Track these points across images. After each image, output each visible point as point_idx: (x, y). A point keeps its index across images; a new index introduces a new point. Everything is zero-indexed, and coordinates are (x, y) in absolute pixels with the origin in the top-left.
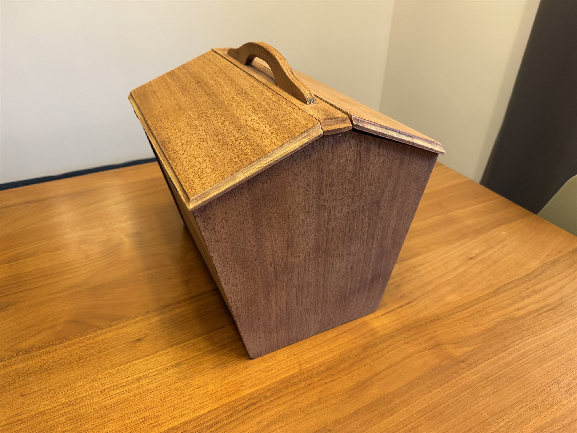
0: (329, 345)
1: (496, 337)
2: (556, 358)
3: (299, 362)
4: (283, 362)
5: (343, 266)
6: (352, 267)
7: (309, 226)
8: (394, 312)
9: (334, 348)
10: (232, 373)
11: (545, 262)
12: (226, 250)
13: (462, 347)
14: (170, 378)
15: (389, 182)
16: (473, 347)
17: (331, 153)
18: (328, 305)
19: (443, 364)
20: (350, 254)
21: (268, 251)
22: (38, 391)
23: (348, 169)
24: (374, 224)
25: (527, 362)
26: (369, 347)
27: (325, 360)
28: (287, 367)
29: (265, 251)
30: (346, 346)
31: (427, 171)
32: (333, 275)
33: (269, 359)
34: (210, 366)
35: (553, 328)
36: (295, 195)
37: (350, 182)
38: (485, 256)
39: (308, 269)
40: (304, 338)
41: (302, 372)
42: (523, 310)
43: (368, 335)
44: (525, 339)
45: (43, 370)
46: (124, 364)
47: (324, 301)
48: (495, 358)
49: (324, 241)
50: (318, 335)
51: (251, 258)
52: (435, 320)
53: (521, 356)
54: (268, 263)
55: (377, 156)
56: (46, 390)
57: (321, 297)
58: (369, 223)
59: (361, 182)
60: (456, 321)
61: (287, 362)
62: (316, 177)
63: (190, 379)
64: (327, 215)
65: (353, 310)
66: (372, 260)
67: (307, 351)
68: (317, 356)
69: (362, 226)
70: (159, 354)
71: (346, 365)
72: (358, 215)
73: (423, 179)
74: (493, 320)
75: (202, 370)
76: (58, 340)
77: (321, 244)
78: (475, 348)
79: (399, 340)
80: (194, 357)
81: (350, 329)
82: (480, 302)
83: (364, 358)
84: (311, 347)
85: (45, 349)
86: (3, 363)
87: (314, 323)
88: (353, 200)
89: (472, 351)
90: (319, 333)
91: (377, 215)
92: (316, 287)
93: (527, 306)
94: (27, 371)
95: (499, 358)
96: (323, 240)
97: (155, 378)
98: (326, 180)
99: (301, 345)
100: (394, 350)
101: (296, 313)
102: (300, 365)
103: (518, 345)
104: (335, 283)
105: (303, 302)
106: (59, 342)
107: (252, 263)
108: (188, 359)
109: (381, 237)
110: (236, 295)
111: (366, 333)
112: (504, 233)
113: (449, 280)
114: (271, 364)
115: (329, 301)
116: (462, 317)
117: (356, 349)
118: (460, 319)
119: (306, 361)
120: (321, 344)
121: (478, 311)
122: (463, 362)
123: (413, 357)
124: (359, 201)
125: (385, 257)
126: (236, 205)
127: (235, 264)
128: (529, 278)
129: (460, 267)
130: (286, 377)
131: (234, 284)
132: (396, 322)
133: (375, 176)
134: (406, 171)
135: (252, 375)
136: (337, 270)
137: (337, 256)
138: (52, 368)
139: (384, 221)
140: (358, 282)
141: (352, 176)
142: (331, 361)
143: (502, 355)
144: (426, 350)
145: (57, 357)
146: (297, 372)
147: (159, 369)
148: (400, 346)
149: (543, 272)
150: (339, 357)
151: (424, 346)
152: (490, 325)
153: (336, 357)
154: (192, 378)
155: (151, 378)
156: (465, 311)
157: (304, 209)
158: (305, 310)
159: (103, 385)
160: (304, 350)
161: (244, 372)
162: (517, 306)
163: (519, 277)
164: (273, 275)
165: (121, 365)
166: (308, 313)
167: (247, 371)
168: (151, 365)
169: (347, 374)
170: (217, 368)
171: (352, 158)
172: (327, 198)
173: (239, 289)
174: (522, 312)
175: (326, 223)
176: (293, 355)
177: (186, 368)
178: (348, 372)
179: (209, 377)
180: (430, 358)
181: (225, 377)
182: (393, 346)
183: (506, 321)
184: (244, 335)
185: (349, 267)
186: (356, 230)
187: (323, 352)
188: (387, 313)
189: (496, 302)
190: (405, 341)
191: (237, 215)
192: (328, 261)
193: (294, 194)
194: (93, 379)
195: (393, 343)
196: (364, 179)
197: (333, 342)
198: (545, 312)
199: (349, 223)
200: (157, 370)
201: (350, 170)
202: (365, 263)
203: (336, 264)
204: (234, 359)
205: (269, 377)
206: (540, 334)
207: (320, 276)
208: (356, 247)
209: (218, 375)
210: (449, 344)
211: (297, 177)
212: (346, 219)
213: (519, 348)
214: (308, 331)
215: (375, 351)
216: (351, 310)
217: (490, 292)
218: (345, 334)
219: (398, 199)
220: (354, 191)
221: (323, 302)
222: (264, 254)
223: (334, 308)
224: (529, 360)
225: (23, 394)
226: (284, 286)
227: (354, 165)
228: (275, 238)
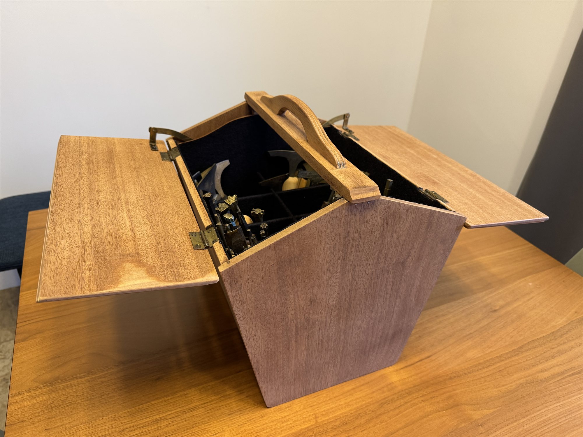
0: (346, 398)
1: (517, 400)
2: (579, 428)
3: (315, 414)
4: (299, 413)
5: (364, 322)
6: (373, 323)
7: (332, 285)
8: (414, 366)
9: (350, 401)
10: (248, 421)
11: (573, 320)
12: (250, 308)
13: (482, 410)
14: (188, 422)
15: (415, 244)
16: (492, 411)
17: (358, 218)
18: (347, 359)
19: (460, 426)
20: (372, 311)
21: (291, 309)
22: (61, 426)
23: (375, 232)
24: (398, 283)
25: (548, 430)
26: (386, 403)
27: (341, 414)
28: (303, 419)
29: (288, 309)
30: (363, 401)
31: (454, 234)
32: (354, 331)
33: (285, 409)
34: (227, 412)
35: (577, 395)
36: (321, 257)
37: (376, 244)
38: (509, 308)
39: (330, 325)
40: (321, 389)
41: (318, 425)
42: (546, 373)
43: (385, 389)
44: (546, 405)
45: (67, 404)
46: (144, 403)
47: (344, 355)
48: (515, 424)
49: (347, 299)
50: (335, 386)
51: (274, 315)
52: (455, 377)
53: (542, 424)
54: (290, 319)
55: (405, 220)
56: (69, 426)
57: (340, 351)
58: (393, 282)
59: (387, 244)
60: (476, 379)
61: (303, 413)
62: (343, 240)
63: (207, 425)
64: (351, 275)
65: (372, 364)
66: (395, 316)
67: (323, 403)
68: (333, 409)
69: (386, 285)
70: (178, 395)
71: (362, 421)
72: (382, 275)
73: (450, 241)
74: (514, 381)
75: (219, 416)
76: (82, 373)
77: (343, 301)
78: (494, 411)
79: (417, 396)
80: (212, 401)
81: (368, 382)
82: (502, 361)
83: (380, 414)
84: (328, 399)
85: (70, 381)
86: (29, 394)
87: (332, 375)
88: (379, 261)
89: (491, 414)
90: (336, 384)
91: (402, 275)
92: (336, 342)
93: (551, 368)
94: (52, 403)
95: (519, 424)
96: (345, 298)
97: (173, 420)
98: (352, 243)
99: (317, 396)
100: (411, 407)
101: (315, 366)
102: (316, 418)
103: (540, 411)
104: (355, 338)
105: (322, 356)
106: (83, 376)
107: (274, 319)
108: (206, 403)
109: (405, 295)
110: (256, 349)
111: (383, 387)
112: (530, 284)
113: (471, 334)
114: (287, 414)
115: (349, 354)
116: (483, 376)
117: (373, 404)
118: (480, 378)
119: (322, 414)
120: (337, 396)
121: (500, 371)
122: (481, 426)
123: (430, 417)
124: (384, 261)
125: (407, 314)
126: (263, 267)
127: (257, 321)
128: (555, 337)
129: (482, 319)
130: (302, 429)
131: (256, 339)
132: (415, 377)
133: (401, 238)
134: (433, 234)
135: (268, 425)
136: (358, 326)
137: (359, 313)
138: (75, 402)
139: (409, 280)
140: (379, 337)
141: (378, 239)
142: (347, 415)
143: (522, 421)
144: (444, 410)
145: (80, 391)
146: (313, 425)
147: (177, 411)
148: (418, 404)
149: (569, 330)
150: (355, 411)
151: (441, 405)
152: (511, 386)
153: (353, 412)
154: (209, 423)
155: (170, 420)
156: (486, 370)
157: (329, 269)
158: (324, 363)
159: (123, 424)
160: (320, 402)
161: (260, 421)
162: (540, 367)
163: (544, 335)
164: (294, 331)
165: (141, 405)
166: (327, 366)
167: (264, 420)
168: (170, 406)
169: (362, 431)
170: (233, 414)
171: (379, 222)
172: (352, 259)
173: (260, 344)
174: (545, 375)
175: (350, 282)
176: (309, 407)
177: (204, 412)
178: (364, 429)
179: (226, 424)
180: (447, 419)
181: (241, 425)
182: (410, 403)
183: (528, 383)
184: (262, 386)
185: (370, 323)
186: (380, 288)
187: (340, 405)
188: (406, 367)
189: (519, 362)
190: (422, 399)
191: (263, 276)
192: (349, 317)
193: (319, 256)
194: (113, 417)
195: (410, 400)
196: (390, 241)
197: (350, 395)
198: (570, 376)
199: (373, 282)
200: (176, 412)
201: (377, 233)
202: (387, 319)
203: (358, 320)
204: (251, 406)
205: (285, 428)
206: (563, 401)
207: (341, 331)
208: (379, 304)
209: (234, 422)
210: (468, 405)
211: (324, 240)
212: (370, 279)
213: (541, 414)
214: (326, 382)
215: (392, 408)
216: (370, 363)
217: (513, 350)
218: (362, 388)
219: (424, 259)
220: (379, 252)
221: (342, 356)
222: (287, 311)
223: (353, 362)
224: (551, 429)
225: (47, 428)
226: (305, 341)
227: (380, 228)
228: (298, 297)
